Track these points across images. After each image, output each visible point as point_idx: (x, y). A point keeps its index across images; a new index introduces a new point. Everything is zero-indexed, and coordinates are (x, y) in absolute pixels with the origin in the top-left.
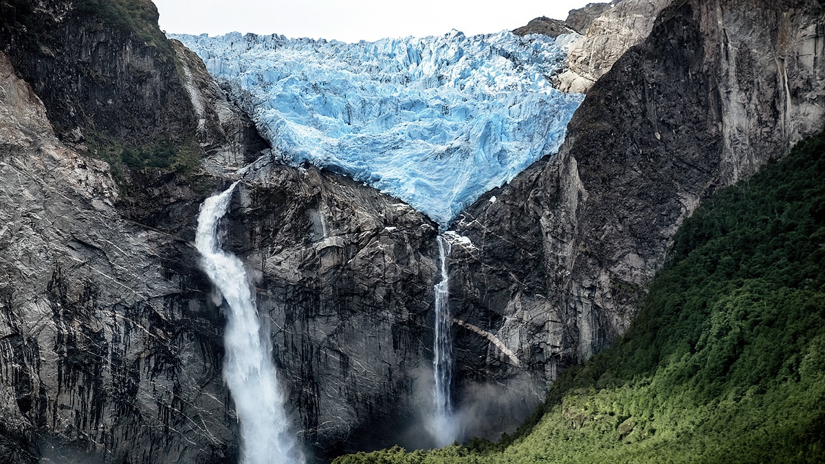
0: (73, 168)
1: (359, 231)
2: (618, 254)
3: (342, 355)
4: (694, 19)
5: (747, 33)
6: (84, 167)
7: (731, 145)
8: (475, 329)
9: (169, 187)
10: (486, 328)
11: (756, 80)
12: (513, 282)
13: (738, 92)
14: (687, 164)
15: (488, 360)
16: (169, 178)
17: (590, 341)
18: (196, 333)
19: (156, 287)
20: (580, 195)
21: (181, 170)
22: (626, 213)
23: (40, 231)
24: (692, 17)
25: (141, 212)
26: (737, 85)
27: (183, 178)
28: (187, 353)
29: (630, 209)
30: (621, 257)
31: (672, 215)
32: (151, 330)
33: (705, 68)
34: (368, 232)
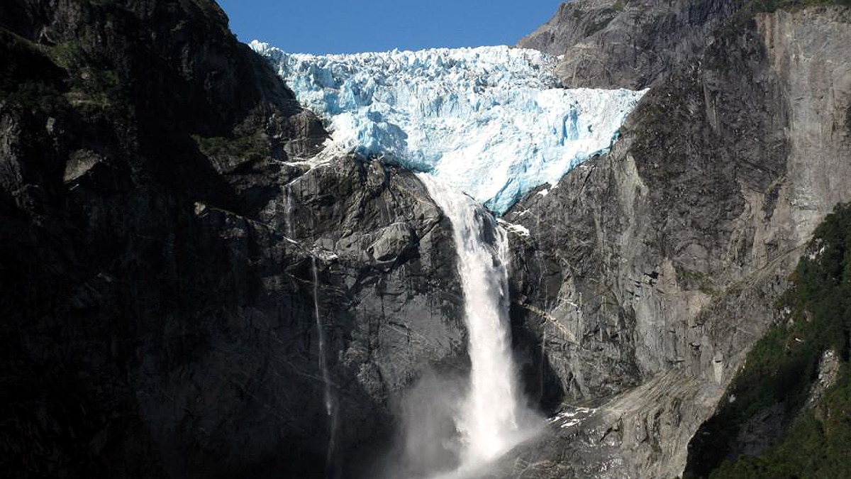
1: (422, 218)
2: (680, 244)
4: (758, 32)
5: (821, 45)
7: (801, 147)
8: (534, 308)
10: (541, 308)
11: (831, 88)
13: (811, 99)
14: (751, 164)
20: (638, 190)
22: (687, 207)
24: (756, 31)
26: (810, 93)
30: (684, 248)
31: (736, 211)
33: (771, 77)
34: (431, 219)
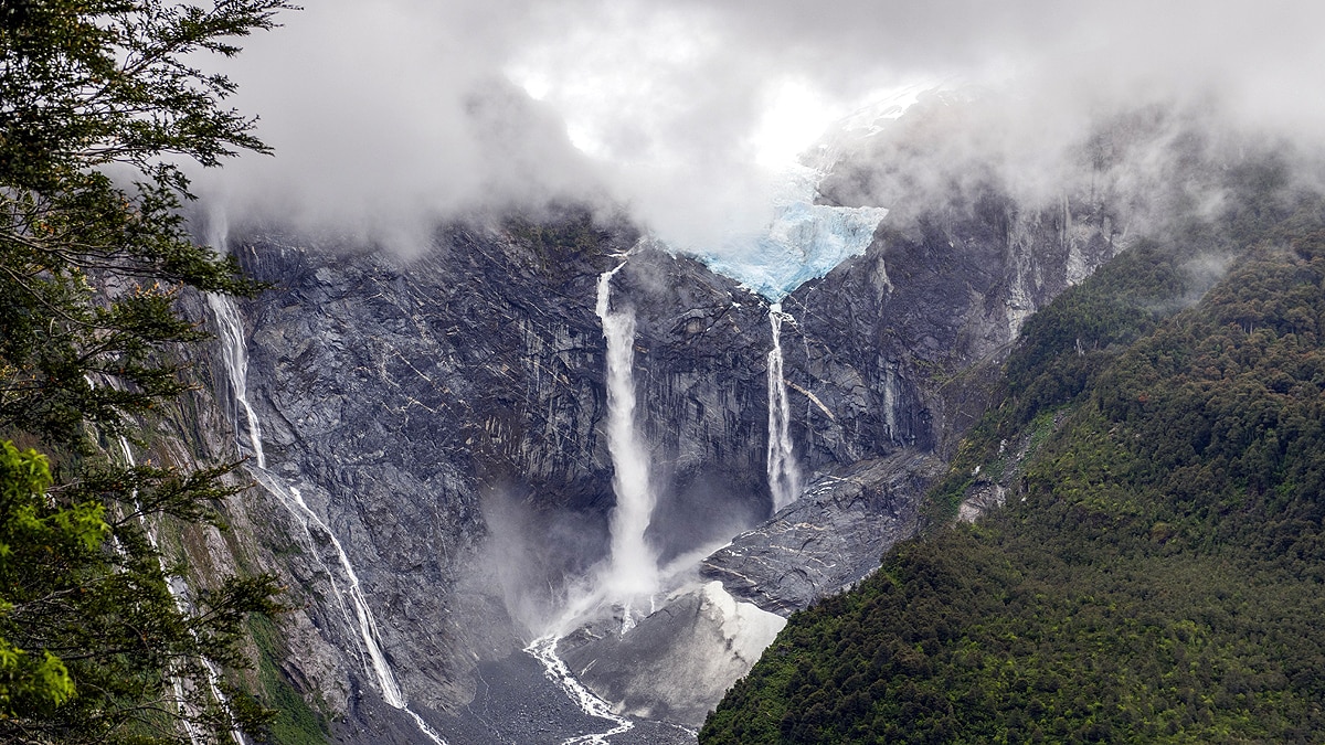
0: (507, 243)
1: (715, 306)
2: (918, 336)
3: (699, 404)
6: (514, 243)
8: (800, 389)
9: (576, 262)
10: (806, 388)
12: (827, 353)
15: (809, 413)
16: (576, 255)
17: (891, 404)
18: (591, 381)
19: (564, 342)
20: (886, 287)
21: (584, 250)
22: (924, 304)
23: (482, 292)
25: (555, 281)
27: (586, 256)
28: (584, 396)
29: (927, 301)
30: (921, 339)
32: (559, 376)
34: (721, 307)
